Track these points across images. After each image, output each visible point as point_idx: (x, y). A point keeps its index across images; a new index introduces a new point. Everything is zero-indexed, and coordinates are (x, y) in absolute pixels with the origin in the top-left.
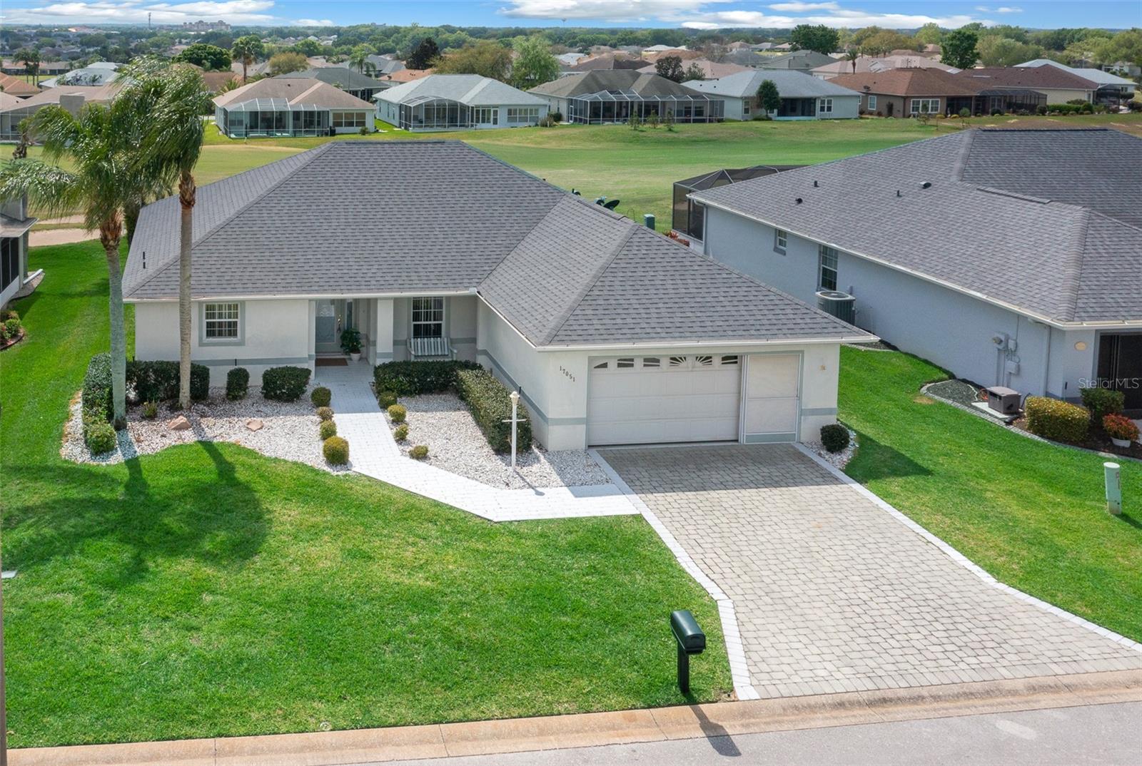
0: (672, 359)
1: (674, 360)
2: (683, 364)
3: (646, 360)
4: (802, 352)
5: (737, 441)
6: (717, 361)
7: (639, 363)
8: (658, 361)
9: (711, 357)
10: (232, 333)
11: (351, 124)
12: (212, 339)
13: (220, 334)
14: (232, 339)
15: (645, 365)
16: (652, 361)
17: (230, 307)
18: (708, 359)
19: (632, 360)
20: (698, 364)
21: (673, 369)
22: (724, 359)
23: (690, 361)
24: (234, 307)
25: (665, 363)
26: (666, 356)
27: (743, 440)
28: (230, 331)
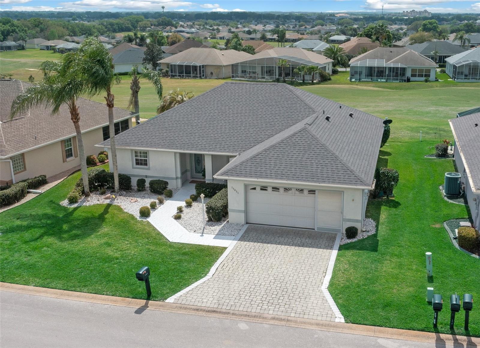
0: (285, 189)
1: (286, 189)
2: (290, 192)
3: (273, 188)
4: (343, 192)
5: (314, 229)
6: (306, 192)
7: (270, 189)
8: (279, 189)
9: (303, 190)
10: (146, 164)
11: (421, 76)
12: (138, 166)
13: (141, 164)
14: (145, 167)
15: (273, 191)
16: (275, 189)
17: (144, 152)
18: (302, 191)
19: (267, 187)
20: (297, 192)
21: (285, 193)
22: (309, 191)
23: (293, 190)
24: (146, 153)
25: (282, 190)
26: (282, 187)
27: (316, 229)
28: (145, 163)
